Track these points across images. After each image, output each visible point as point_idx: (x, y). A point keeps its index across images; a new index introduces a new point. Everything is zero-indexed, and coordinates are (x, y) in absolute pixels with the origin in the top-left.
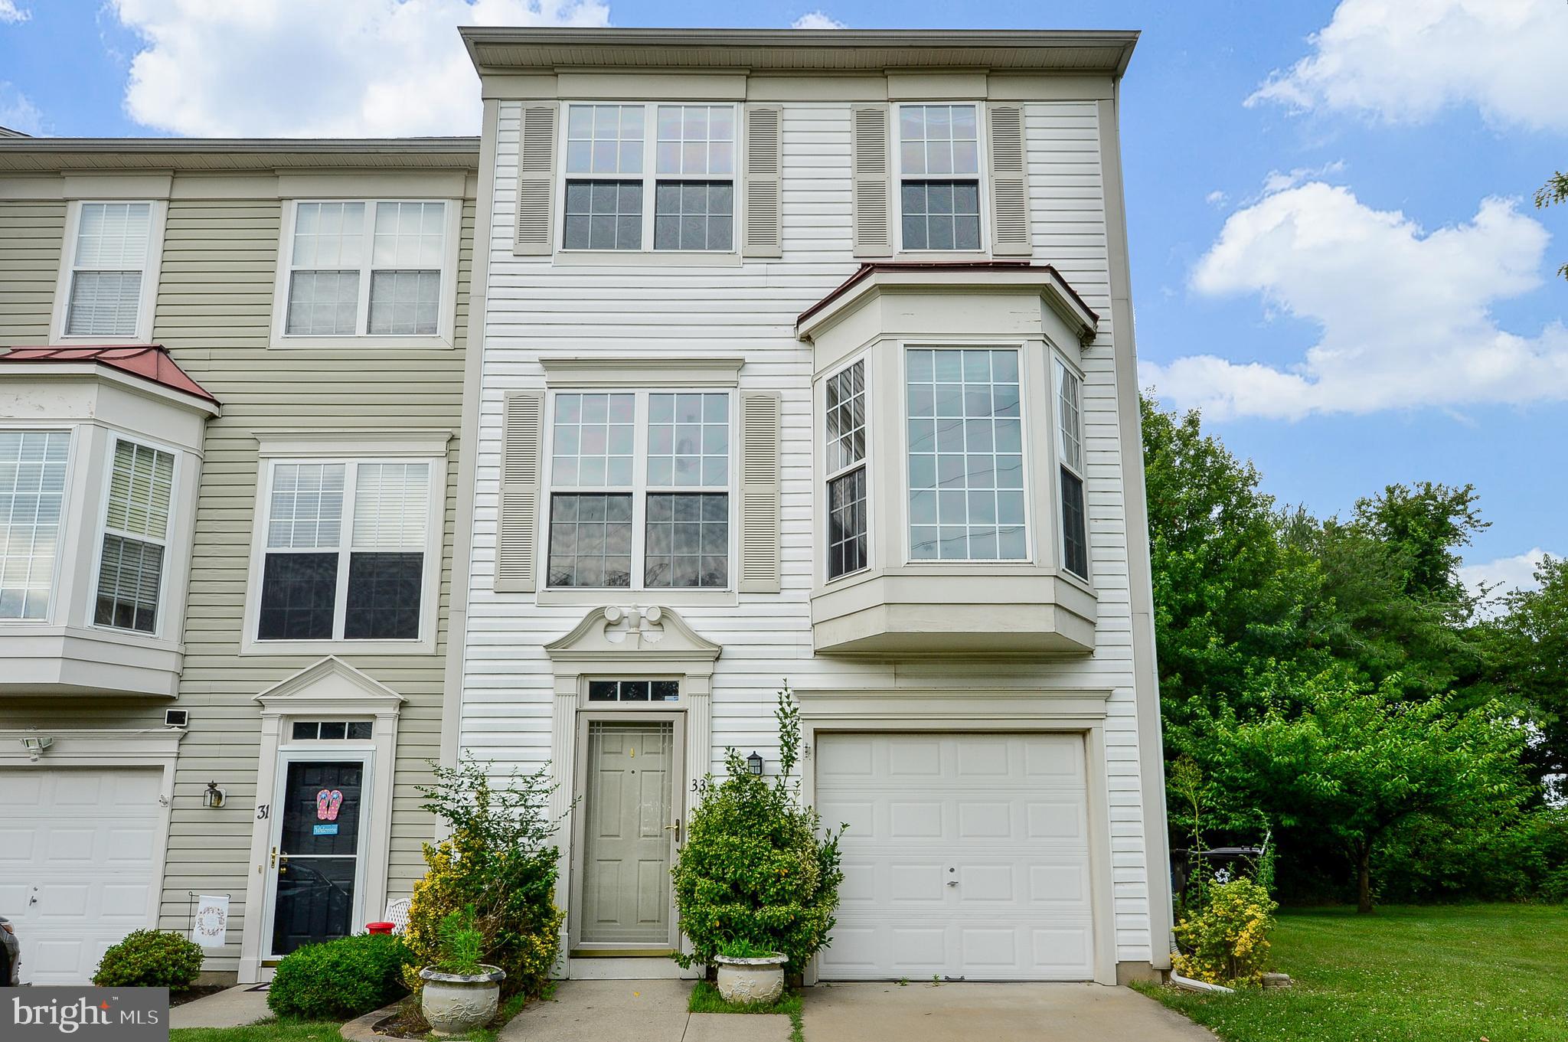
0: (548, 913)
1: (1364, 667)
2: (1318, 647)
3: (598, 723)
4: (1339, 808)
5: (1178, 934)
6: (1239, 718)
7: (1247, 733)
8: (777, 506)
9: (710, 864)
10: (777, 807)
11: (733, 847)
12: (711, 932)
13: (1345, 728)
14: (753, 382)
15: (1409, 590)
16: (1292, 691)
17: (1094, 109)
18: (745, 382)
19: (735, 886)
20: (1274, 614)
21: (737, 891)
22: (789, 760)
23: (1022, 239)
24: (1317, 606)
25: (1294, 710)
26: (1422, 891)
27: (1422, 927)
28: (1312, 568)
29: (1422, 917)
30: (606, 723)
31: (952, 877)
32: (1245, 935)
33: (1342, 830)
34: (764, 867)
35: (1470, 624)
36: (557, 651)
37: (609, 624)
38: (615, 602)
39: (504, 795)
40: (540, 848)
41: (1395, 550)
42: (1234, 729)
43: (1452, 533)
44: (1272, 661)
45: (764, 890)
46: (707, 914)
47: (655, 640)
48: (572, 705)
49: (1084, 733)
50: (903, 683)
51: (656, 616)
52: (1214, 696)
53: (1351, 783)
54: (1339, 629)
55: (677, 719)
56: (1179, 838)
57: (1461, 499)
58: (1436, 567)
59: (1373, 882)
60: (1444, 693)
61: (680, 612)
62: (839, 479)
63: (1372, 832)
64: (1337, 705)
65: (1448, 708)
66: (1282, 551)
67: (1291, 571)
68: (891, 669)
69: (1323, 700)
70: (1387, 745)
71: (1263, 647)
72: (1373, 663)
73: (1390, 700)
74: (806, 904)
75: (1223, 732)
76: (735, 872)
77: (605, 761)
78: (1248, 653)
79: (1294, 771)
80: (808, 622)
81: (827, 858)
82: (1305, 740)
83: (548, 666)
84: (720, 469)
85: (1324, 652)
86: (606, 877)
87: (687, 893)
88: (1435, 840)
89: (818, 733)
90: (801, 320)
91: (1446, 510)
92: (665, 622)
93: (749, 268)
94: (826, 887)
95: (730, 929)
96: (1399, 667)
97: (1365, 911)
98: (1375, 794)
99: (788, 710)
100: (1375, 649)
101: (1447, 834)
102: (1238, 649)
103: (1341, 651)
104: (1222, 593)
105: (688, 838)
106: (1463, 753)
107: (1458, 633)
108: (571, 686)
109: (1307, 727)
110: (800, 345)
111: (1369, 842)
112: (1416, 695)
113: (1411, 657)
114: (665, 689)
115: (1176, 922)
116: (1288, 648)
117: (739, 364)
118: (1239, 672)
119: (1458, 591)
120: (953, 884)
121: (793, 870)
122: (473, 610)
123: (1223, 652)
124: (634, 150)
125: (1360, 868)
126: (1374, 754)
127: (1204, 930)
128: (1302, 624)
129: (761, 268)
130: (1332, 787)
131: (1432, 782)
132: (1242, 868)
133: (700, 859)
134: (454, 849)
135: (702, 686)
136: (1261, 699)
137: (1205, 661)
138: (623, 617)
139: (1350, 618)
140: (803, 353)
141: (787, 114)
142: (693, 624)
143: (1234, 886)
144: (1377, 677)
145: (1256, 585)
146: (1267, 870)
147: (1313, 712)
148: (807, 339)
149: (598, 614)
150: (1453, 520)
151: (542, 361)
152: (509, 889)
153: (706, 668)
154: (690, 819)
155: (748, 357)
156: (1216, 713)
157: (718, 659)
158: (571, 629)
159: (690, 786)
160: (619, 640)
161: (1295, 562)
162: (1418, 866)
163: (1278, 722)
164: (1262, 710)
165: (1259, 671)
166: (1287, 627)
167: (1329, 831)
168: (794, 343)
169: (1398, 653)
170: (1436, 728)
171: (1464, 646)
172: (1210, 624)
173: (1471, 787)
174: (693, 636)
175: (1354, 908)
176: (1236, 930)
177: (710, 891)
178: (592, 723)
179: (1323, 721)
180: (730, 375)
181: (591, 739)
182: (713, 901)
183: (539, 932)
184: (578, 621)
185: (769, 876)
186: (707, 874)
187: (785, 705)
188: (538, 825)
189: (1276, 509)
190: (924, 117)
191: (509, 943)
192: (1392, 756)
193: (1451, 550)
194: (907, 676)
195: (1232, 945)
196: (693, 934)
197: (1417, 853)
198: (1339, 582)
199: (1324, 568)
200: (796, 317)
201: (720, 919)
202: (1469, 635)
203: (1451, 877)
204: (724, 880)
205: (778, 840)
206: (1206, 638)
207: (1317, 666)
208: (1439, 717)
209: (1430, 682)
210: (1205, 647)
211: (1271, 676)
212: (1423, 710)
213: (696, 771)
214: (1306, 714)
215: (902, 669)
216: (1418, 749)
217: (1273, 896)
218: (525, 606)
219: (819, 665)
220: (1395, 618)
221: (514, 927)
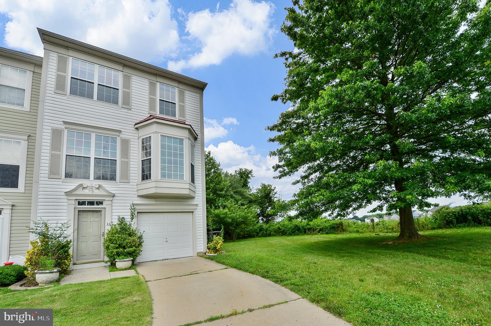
0: (69, 255)
1: (235, 200)
2: (228, 196)
3: (81, 211)
4: (231, 224)
5: (208, 246)
6: (215, 209)
7: (217, 211)
8: (129, 164)
9: (113, 241)
10: (129, 228)
11: (119, 237)
12: (114, 255)
13: (232, 210)
14: (123, 136)
15: (242, 187)
16: (224, 204)
17: (198, 95)
18: (121, 136)
19: (119, 245)
20: (222, 190)
21: (120, 246)
22: (132, 219)
23: (184, 117)
24: (228, 189)
25: (224, 207)
26: (242, 237)
27: (242, 243)
28: (228, 182)
29: (242, 241)
30: (83, 211)
31: (166, 240)
32: (219, 245)
33: (231, 228)
34: (127, 241)
35: (251, 193)
36: (68, 194)
37: (84, 188)
38: (85, 182)
39: (54, 228)
40: (66, 240)
41: (241, 180)
42: (214, 211)
43: (249, 177)
44: (221, 198)
45: (127, 245)
46: (113, 252)
47: (96, 192)
48: (73, 207)
49: (192, 212)
50: (157, 203)
51: (98, 186)
52: (211, 205)
53: (233, 220)
54: (232, 193)
55: (103, 210)
56: (208, 230)
57: (251, 172)
58: (246, 183)
59: (235, 236)
60: (247, 204)
61: (104, 186)
62: (144, 160)
63: (235, 228)
64: (231, 207)
65: (248, 207)
66: (223, 179)
67: (225, 182)
68: (155, 200)
69: (229, 206)
70: (238, 213)
71: (219, 196)
72: (237, 199)
73: (239, 206)
74: (136, 247)
75: (212, 211)
76: (120, 242)
77: (82, 219)
78: (217, 197)
79: (224, 218)
80: (136, 190)
81: (140, 238)
82: (226, 212)
83: (66, 197)
84: (115, 154)
85: (229, 197)
86: (83, 246)
87: (107, 248)
88: (244, 229)
89: (138, 212)
90: (136, 124)
91: (248, 174)
92: (100, 188)
93: (123, 110)
94: (140, 244)
95: (118, 254)
96: (240, 200)
97: (234, 241)
98: (236, 221)
99: (133, 208)
100: (238, 197)
101: (246, 227)
102: (215, 196)
103: (232, 197)
104: (213, 186)
105: (106, 236)
106: (249, 214)
107: (249, 194)
108: (73, 202)
109: (226, 210)
110: (135, 130)
111: (235, 229)
112: (243, 205)
113: (242, 198)
114: (100, 203)
115: (207, 245)
116: (224, 196)
117: (120, 132)
118: (215, 200)
119: (249, 187)
120: (166, 241)
121: (134, 241)
122: (41, 182)
123: (213, 197)
124: (92, 75)
125: (233, 234)
126: (237, 215)
127: (212, 245)
128: (226, 192)
129: (126, 111)
130: (230, 220)
131: (245, 219)
132: (218, 234)
133: (110, 240)
134: (39, 242)
135: (110, 203)
136: (219, 205)
137: (209, 198)
138: (88, 186)
139: (234, 191)
140: (136, 132)
141: (133, 77)
142: (108, 189)
143: (217, 238)
144: (237, 202)
145: (218, 185)
146: (222, 235)
147: (227, 207)
148: (137, 129)
149: (81, 185)
150: (249, 175)
151: (63, 122)
152: (58, 250)
153: (111, 199)
154: (106, 231)
155: (122, 130)
156: (211, 207)
157: (114, 197)
158: (73, 189)
159: (106, 224)
160: (86, 192)
161: (225, 181)
162: (242, 233)
163: (222, 210)
164: (219, 207)
165: (219, 200)
166: (223, 192)
167: (229, 228)
168: (134, 129)
169: (240, 198)
170: (246, 210)
171: (250, 197)
172: (211, 191)
173: (250, 220)
174: (107, 191)
175: (232, 241)
176: (217, 245)
177: (113, 247)
178: (79, 211)
179: (229, 209)
180: (118, 134)
181: (79, 214)
182: (114, 249)
183: (67, 259)
184: (75, 187)
185: (128, 242)
186: (112, 243)
187: (132, 207)
188: (64, 235)
189: (223, 171)
190: (165, 87)
191: (59, 262)
192: (239, 215)
193: (249, 180)
194: (158, 201)
195: (217, 247)
196: (108, 256)
197: (241, 231)
198: (232, 185)
199: (230, 182)
200: (134, 124)
201: (116, 252)
202: (250, 195)
203: (246, 234)
204: (117, 244)
205: (130, 235)
206: (210, 194)
207: (228, 200)
208: (246, 208)
209: (245, 203)
210: (209, 196)
211: (221, 201)
212: (244, 207)
213: (108, 221)
214: (226, 208)
215: (157, 200)
216: (243, 214)
217: (223, 239)
218: (59, 182)
219: (138, 198)
220: (240, 191)
221: (60, 259)
